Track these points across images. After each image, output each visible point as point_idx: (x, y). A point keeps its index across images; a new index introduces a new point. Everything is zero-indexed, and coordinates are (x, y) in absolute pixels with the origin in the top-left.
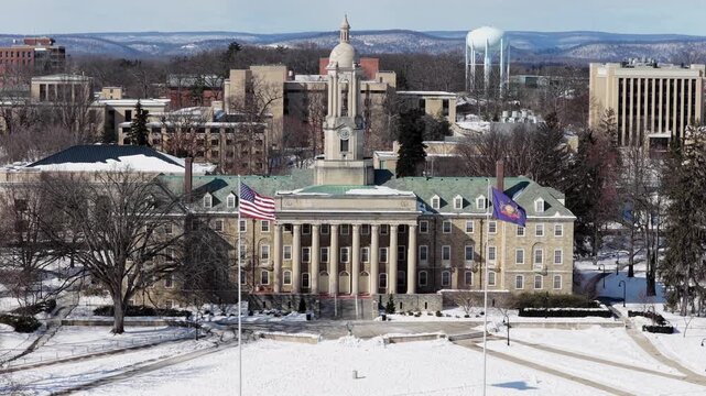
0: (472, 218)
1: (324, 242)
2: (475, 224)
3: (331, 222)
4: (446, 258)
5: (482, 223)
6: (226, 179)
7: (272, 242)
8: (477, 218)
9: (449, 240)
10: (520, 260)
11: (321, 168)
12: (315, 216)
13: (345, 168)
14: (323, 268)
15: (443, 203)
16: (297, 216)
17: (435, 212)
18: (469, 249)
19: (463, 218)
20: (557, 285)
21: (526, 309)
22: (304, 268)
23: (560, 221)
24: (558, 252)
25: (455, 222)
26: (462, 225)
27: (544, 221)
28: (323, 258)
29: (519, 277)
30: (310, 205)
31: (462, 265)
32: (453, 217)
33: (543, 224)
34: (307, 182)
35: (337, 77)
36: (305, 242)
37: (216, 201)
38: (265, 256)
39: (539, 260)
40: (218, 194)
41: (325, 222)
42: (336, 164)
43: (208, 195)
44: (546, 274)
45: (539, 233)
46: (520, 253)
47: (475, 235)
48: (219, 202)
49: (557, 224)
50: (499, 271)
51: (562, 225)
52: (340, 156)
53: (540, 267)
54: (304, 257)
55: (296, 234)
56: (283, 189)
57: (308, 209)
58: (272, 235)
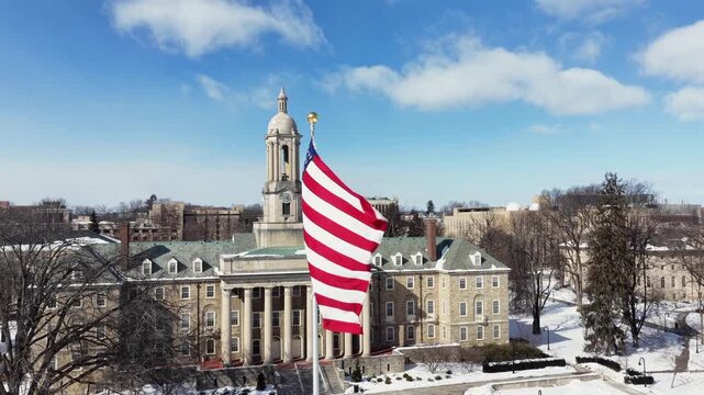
0: (412, 274)
1: (278, 305)
2: (414, 280)
3: (285, 284)
4: (390, 313)
5: (421, 278)
6: (167, 245)
7: (219, 308)
8: (416, 273)
9: (392, 297)
10: (463, 313)
11: (264, 230)
12: (268, 278)
13: (288, 230)
14: (276, 334)
15: (384, 262)
16: (249, 279)
17: (379, 269)
18: (410, 304)
19: (404, 274)
20: (496, 334)
21: (491, 364)
22: (256, 334)
23: (497, 273)
24: (496, 303)
25: (397, 278)
26: (404, 281)
27: (484, 273)
28: (276, 322)
29: (463, 330)
30: (262, 268)
31: (405, 319)
32: (396, 274)
33: (482, 277)
34: (251, 246)
35: (278, 143)
36: (257, 306)
37: (156, 268)
38: (210, 323)
39: (479, 311)
40: (158, 260)
41: (279, 284)
42: (280, 226)
43: (148, 261)
44: (486, 325)
45: (479, 285)
46: (463, 305)
47: (415, 289)
48: (160, 268)
49: (494, 276)
50: (437, 323)
51: (498, 276)
52: (282, 219)
53: (481, 318)
54: (256, 322)
55: (247, 299)
56: (226, 253)
57: (260, 271)
58: (219, 301)
